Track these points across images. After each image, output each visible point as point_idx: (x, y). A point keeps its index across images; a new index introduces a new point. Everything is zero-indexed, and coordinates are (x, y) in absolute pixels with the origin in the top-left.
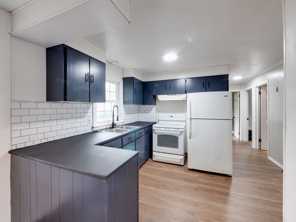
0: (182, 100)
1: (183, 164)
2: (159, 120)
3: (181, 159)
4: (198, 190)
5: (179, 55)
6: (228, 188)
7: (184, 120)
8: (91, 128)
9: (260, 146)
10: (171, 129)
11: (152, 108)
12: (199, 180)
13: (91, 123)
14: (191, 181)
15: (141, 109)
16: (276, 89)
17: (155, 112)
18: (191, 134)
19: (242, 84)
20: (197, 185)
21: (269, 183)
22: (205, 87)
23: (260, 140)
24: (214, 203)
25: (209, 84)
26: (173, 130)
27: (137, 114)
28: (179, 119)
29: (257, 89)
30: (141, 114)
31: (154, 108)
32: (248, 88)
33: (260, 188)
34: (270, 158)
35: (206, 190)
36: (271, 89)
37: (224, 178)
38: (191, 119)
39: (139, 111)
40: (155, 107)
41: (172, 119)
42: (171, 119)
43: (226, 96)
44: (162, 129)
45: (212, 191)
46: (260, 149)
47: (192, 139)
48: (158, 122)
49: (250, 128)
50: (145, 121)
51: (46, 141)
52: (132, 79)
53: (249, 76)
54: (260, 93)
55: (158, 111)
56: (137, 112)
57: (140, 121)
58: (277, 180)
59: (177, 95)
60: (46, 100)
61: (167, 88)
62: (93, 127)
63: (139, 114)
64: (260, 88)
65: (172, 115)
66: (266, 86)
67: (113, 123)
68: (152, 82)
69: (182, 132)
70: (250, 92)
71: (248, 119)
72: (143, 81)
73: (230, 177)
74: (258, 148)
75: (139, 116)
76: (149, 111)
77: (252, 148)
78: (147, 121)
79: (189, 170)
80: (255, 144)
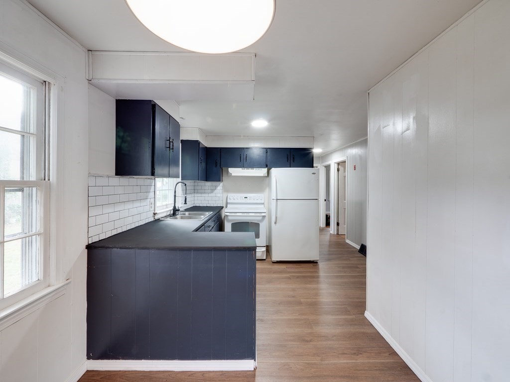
0: (262, 175)
1: (265, 258)
2: (227, 203)
3: (263, 252)
4: (290, 279)
5: (270, 121)
6: (317, 272)
7: (263, 202)
8: (152, 215)
9: (338, 230)
10: (251, 214)
11: (216, 187)
12: (288, 270)
13: (153, 209)
14: (281, 272)
15: (199, 188)
16: (353, 167)
17: (221, 191)
18: (276, 218)
19: (319, 157)
20: (288, 275)
21: (349, 262)
22: (289, 161)
23: (338, 224)
24: (308, 286)
25: (293, 158)
26: (253, 214)
27: (193, 195)
28: (256, 201)
29: (336, 165)
30: (200, 195)
31: (220, 186)
32: (327, 163)
33: (343, 268)
34: (348, 241)
35: (298, 277)
36: (349, 166)
37: (311, 265)
38: (277, 199)
39: (196, 191)
40: (221, 184)
41: (247, 201)
42: (245, 201)
43: (314, 173)
44: (238, 214)
45: (304, 277)
46: (338, 234)
47: (277, 224)
48: (226, 207)
49: (328, 213)
50: (205, 205)
51: (115, 232)
52: (197, 143)
53: (329, 149)
54: (338, 170)
55: (226, 190)
56: (193, 191)
57: (197, 205)
58: (355, 259)
59: (255, 169)
60: (115, 174)
61: (242, 159)
62: (155, 214)
63: (196, 195)
64: (338, 164)
65: (246, 195)
66: (345, 162)
67: (175, 207)
68: (221, 149)
69: (264, 217)
70: (328, 168)
71: (325, 200)
72: (206, 146)
73: (317, 262)
74: (336, 233)
75: (196, 198)
76: (212, 191)
77: (331, 234)
78: (208, 205)
79: (273, 262)
80: (333, 229)
